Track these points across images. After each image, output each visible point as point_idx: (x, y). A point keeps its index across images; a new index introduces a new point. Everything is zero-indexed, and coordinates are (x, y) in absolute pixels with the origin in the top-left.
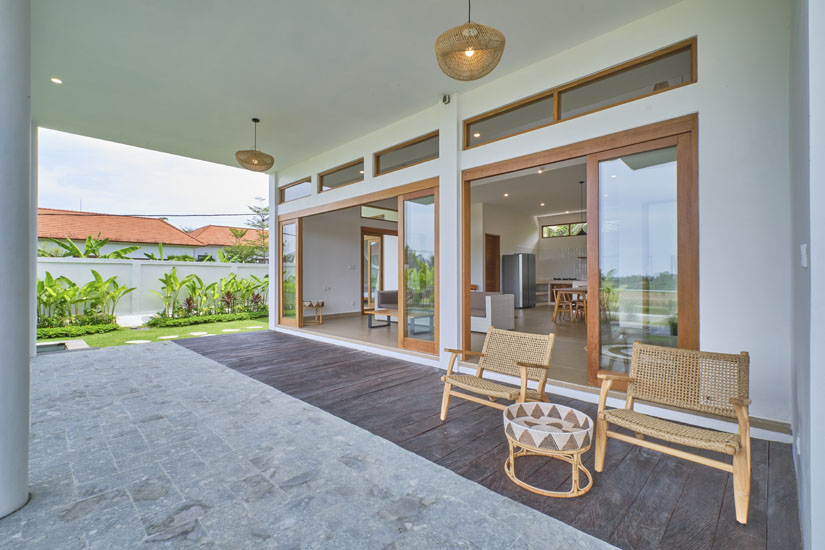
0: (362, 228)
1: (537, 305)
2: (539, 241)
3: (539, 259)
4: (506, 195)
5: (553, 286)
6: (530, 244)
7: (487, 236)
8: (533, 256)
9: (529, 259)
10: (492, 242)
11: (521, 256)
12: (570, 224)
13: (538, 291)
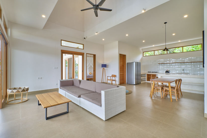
0: (62, 50)
1: (142, 82)
2: (142, 57)
3: (142, 64)
4: (127, 35)
5: (148, 75)
6: (139, 58)
7: (120, 55)
8: (140, 63)
9: (138, 64)
10: (122, 57)
11: (134, 63)
12: (154, 51)
13: (142, 77)
